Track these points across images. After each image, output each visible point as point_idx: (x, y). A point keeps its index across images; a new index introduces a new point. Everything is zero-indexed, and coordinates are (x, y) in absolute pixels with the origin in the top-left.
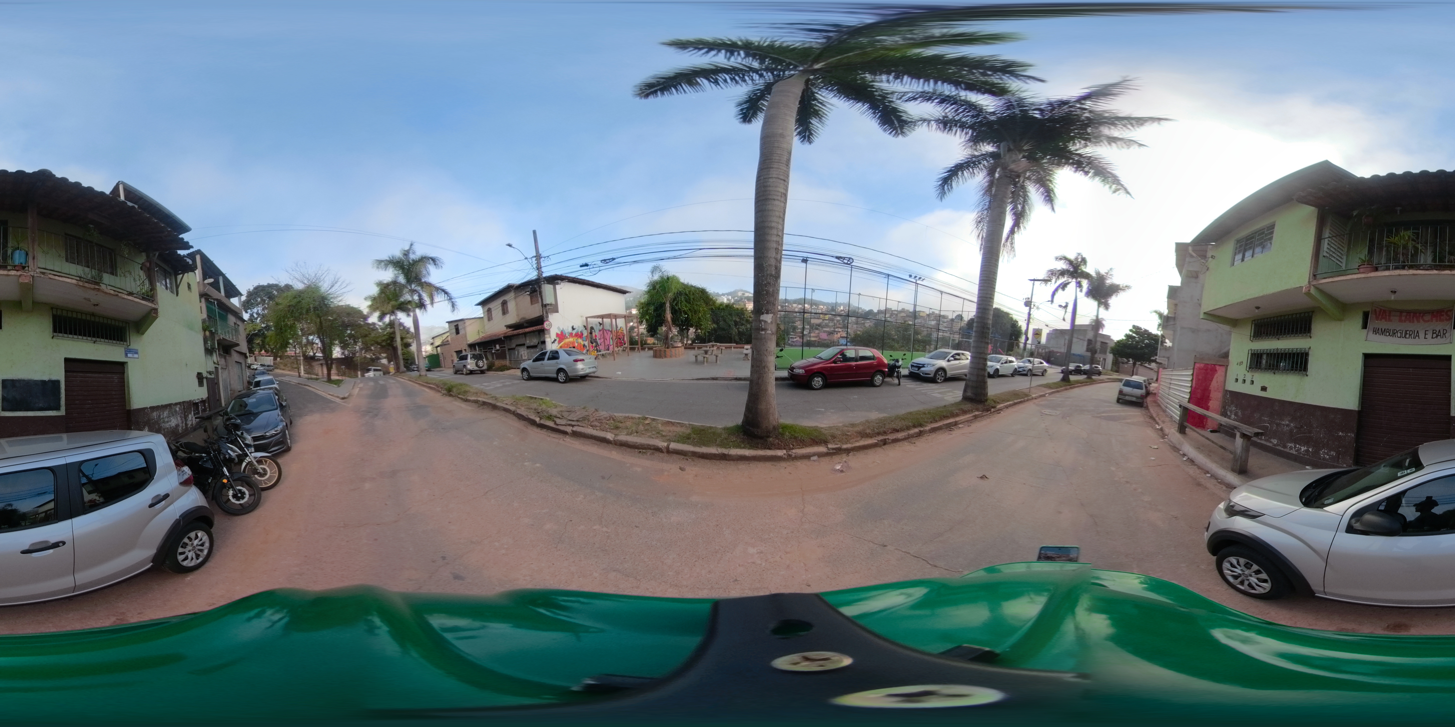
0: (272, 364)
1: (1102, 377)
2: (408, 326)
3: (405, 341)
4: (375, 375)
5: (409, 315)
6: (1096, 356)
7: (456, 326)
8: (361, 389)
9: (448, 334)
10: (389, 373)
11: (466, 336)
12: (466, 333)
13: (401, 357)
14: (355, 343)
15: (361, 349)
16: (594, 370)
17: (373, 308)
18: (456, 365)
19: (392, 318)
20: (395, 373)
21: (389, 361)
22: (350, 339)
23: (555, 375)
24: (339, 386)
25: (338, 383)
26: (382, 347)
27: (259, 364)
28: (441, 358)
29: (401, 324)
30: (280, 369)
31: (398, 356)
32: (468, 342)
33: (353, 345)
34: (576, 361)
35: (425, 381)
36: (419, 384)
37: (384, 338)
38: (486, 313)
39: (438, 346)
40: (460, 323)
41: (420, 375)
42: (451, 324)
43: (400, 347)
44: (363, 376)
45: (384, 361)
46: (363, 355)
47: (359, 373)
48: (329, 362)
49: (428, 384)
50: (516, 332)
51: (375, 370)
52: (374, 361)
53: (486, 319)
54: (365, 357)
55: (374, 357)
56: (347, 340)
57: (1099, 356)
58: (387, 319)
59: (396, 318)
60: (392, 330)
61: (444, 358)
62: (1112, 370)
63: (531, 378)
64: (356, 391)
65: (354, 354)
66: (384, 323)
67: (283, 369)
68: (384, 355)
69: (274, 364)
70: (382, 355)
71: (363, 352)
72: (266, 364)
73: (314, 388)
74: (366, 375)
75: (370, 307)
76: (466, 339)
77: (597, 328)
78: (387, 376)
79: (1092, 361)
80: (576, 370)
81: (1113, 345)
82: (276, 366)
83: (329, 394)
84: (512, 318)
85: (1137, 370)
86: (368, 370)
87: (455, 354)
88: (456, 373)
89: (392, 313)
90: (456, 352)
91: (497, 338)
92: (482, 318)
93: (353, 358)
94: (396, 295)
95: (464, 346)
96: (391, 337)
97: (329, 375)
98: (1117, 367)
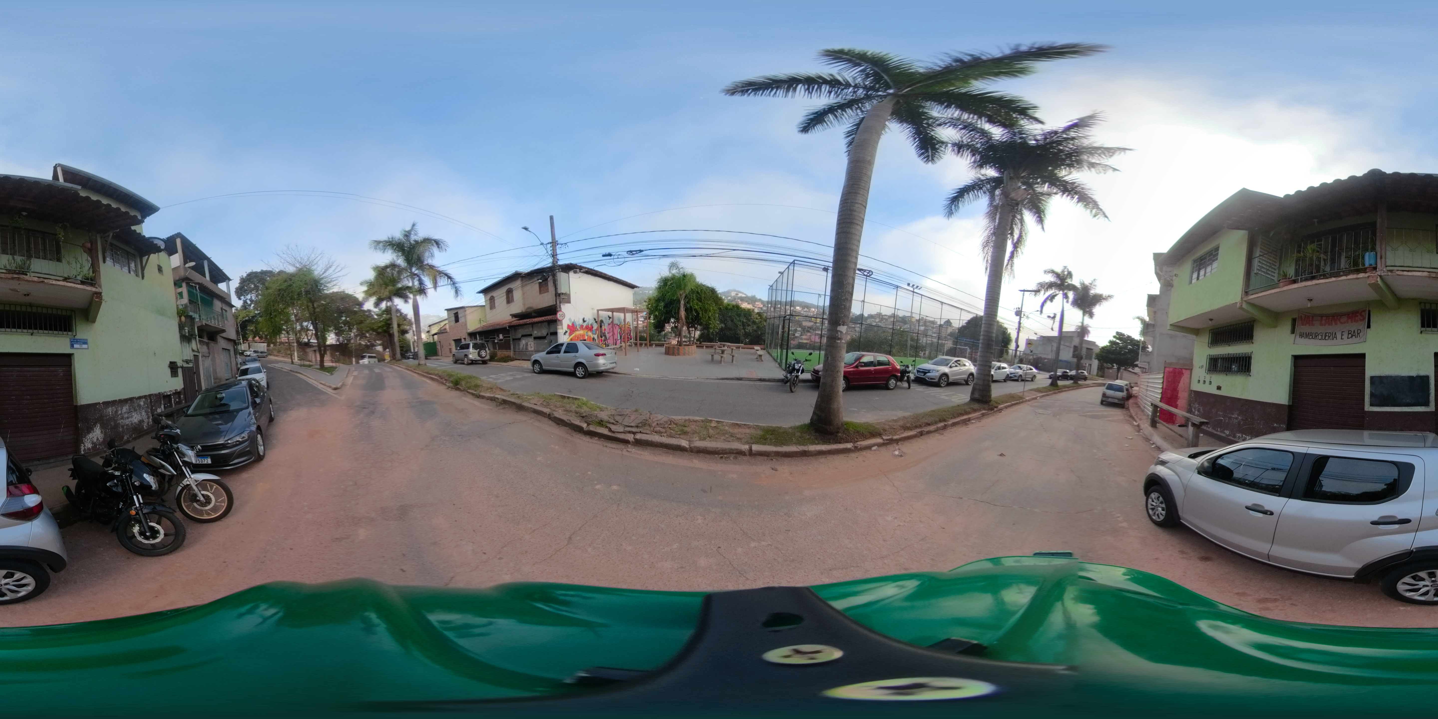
0: (266, 351)
1: (1088, 382)
2: (405, 313)
3: (402, 327)
4: (369, 362)
5: (406, 302)
6: (1082, 361)
7: (456, 314)
8: (355, 377)
9: (447, 322)
10: (384, 360)
11: (466, 324)
12: (466, 321)
13: (397, 344)
14: (350, 330)
15: (356, 336)
16: (614, 365)
17: (369, 294)
18: (456, 354)
19: (389, 304)
20: (391, 360)
21: (385, 349)
22: (345, 326)
23: (573, 370)
24: (332, 374)
25: (331, 370)
26: (378, 333)
27: (253, 350)
28: (440, 347)
29: (398, 311)
30: (274, 355)
31: (394, 343)
32: (469, 331)
33: (347, 331)
34: (597, 355)
35: (426, 371)
36: (418, 373)
37: (380, 325)
38: (489, 302)
39: (435, 334)
40: (459, 311)
41: (419, 364)
42: (450, 312)
43: (396, 334)
44: (357, 362)
45: (379, 348)
46: (358, 342)
47: (354, 359)
48: (322, 348)
49: (428, 374)
50: (522, 322)
51: (370, 357)
52: (369, 348)
53: (488, 307)
54: (360, 344)
55: (369, 344)
56: (342, 327)
57: (1085, 362)
58: (384, 305)
59: (393, 305)
60: (389, 316)
61: (443, 346)
62: (1097, 375)
63: (543, 372)
64: (350, 380)
65: (349, 340)
66: (380, 310)
67: (277, 356)
68: (379, 342)
69: (267, 350)
71: (358, 338)
72: (259, 350)
73: (306, 376)
74: (361, 362)
75: (366, 292)
76: (466, 327)
77: (607, 322)
78: (382, 363)
79: (1078, 367)
80: (597, 365)
81: (1097, 351)
82: (270, 353)
83: (321, 383)
84: (518, 307)
85: (1122, 375)
86: (363, 357)
87: (453, 343)
88: (456, 362)
89: (389, 299)
90: (455, 340)
91: (501, 327)
92: (484, 306)
93: (348, 344)
94: (394, 281)
95: (463, 335)
96: (388, 324)
97: (322, 361)
98: (1102, 372)
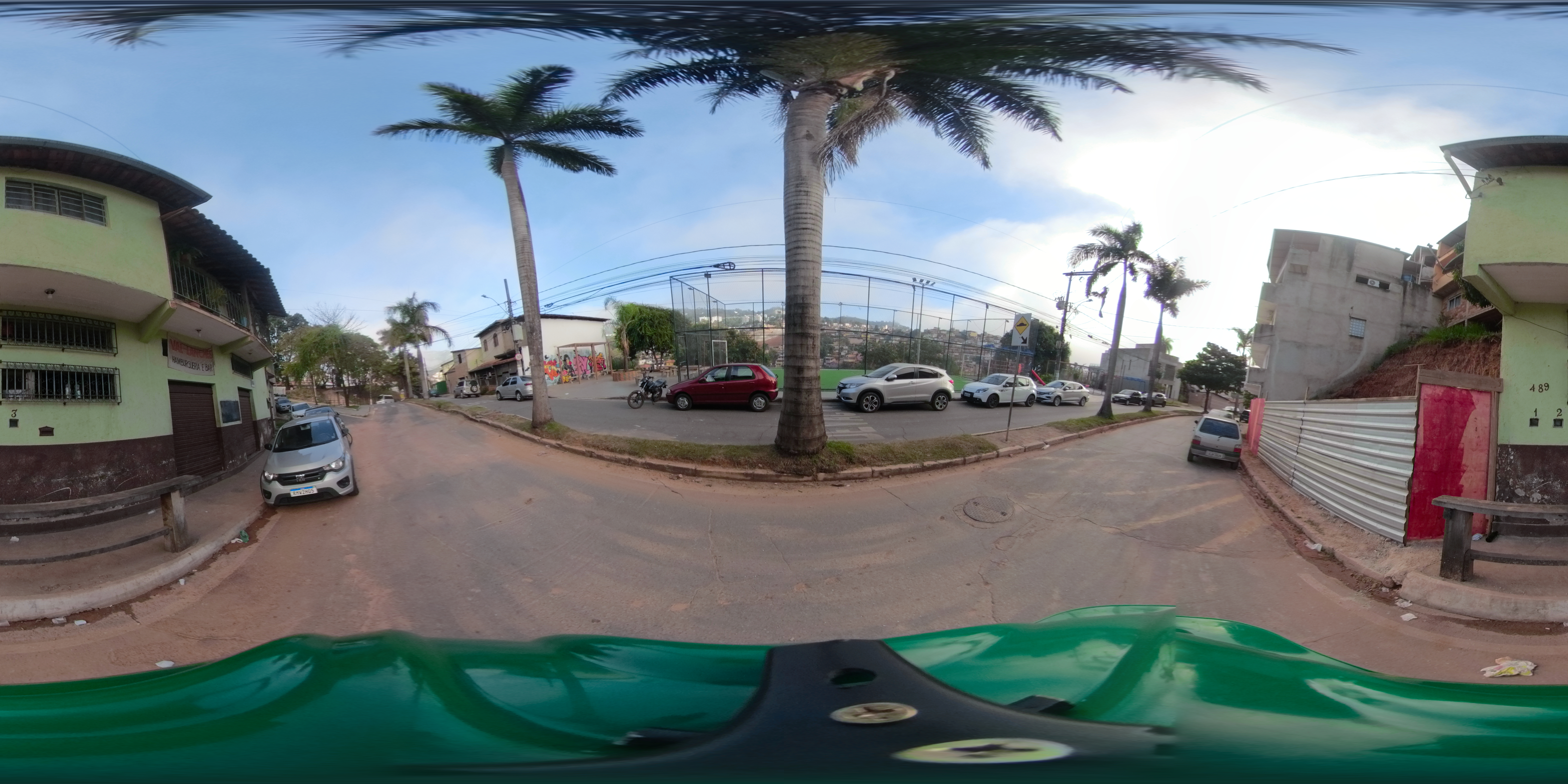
0: (285, 394)
1: (1165, 410)
2: (414, 357)
4: (386, 402)
5: (414, 347)
6: (1158, 381)
7: (459, 356)
9: (453, 363)
10: (399, 399)
11: (467, 365)
12: (467, 362)
13: (410, 384)
14: (366, 372)
15: (373, 377)
17: (385, 340)
18: (457, 390)
19: (402, 349)
20: (405, 399)
21: (400, 389)
22: (363, 370)
25: (355, 409)
26: (393, 376)
28: (448, 386)
29: (409, 355)
30: (293, 398)
31: (408, 384)
32: (469, 370)
33: (363, 373)
37: (395, 368)
38: (484, 345)
39: (444, 374)
40: (462, 353)
42: (455, 354)
43: (409, 376)
44: (374, 403)
45: (395, 389)
46: (375, 383)
47: (371, 400)
50: (499, 363)
51: (386, 398)
52: (385, 389)
53: (483, 349)
54: (376, 386)
55: (385, 385)
56: (359, 371)
57: (1164, 382)
58: (397, 351)
59: (405, 350)
60: (402, 361)
61: (451, 385)
62: (1179, 400)
65: (365, 382)
66: (394, 354)
70: (393, 383)
74: (378, 402)
75: (381, 339)
76: (466, 367)
77: (572, 356)
78: (398, 402)
79: (1154, 387)
81: (1181, 368)
84: (500, 349)
86: (380, 398)
87: (457, 381)
89: (401, 344)
91: (489, 366)
92: (480, 348)
93: (364, 386)
94: (404, 331)
95: (465, 374)
96: (401, 367)
97: (347, 402)
98: (1186, 396)
